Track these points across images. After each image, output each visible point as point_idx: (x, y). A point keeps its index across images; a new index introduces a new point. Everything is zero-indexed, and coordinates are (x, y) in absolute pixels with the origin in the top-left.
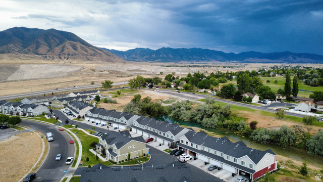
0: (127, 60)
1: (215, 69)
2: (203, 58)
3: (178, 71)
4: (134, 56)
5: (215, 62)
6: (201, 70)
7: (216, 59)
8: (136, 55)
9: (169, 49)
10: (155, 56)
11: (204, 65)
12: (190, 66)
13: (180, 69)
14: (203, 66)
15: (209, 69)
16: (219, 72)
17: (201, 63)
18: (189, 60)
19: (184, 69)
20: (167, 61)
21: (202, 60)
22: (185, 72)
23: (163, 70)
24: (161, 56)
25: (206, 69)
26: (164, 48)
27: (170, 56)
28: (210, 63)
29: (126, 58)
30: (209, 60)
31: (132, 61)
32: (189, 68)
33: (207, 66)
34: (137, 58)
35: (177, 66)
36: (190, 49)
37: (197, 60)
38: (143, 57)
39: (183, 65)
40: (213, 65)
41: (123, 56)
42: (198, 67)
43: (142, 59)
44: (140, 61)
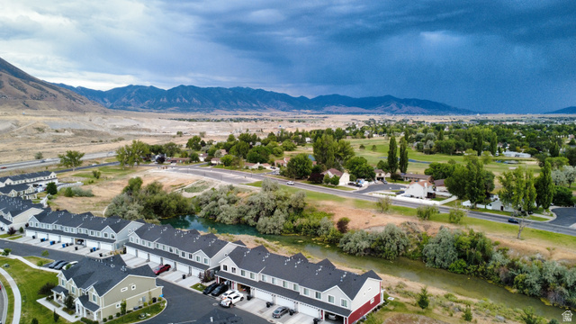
0: (111, 107)
1: (275, 124)
2: (254, 105)
3: (210, 129)
4: (124, 100)
5: (275, 112)
6: (250, 128)
7: (277, 107)
8: (129, 98)
9: (192, 88)
10: (165, 100)
11: (256, 117)
12: (231, 120)
13: (214, 125)
14: (255, 120)
15: (265, 125)
16: (282, 130)
17: (251, 115)
18: (230, 108)
19: (221, 125)
20: (188, 111)
21: (252, 108)
22: (223, 130)
23: (183, 127)
24: (178, 100)
25: (260, 125)
26: (182, 86)
27: (195, 100)
28: (266, 115)
29: (109, 104)
30: (265, 109)
31: (122, 109)
32: (230, 123)
33: (261, 120)
34: (130, 105)
35: (209, 121)
36: (230, 89)
37: (244, 109)
38: (143, 102)
39: (219, 118)
40: (272, 118)
41: (103, 101)
42: (246, 120)
43: (141, 105)
44: (137, 111)
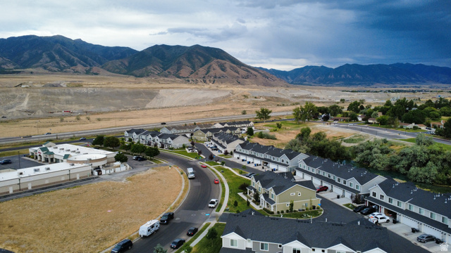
0: (292, 83)
1: (435, 95)
2: (413, 79)
3: (369, 98)
4: (301, 77)
5: (434, 85)
6: (409, 97)
7: (437, 80)
8: (305, 76)
9: (355, 66)
10: (333, 76)
11: (414, 89)
12: (389, 91)
13: (372, 95)
14: (414, 92)
15: (423, 95)
16: (441, 99)
17: (411, 87)
18: (388, 82)
19: (379, 95)
20: (350, 85)
21: (413, 82)
22: (381, 99)
23: (346, 96)
24: (343, 76)
25: (417, 95)
26: (347, 65)
27: (357, 76)
28: (425, 87)
29: (291, 81)
30: (424, 82)
31: (299, 84)
32: (388, 93)
33: (419, 91)
34: (305, 81)
35: (368, 92)
36: (390, 65)
37: (403, 82)
38: (315, 79)
39: (378, 89)
40: (431, 90)
41: (287, 78)
42: (405, 91)
43: (314, 81)
44: (310, 85)
